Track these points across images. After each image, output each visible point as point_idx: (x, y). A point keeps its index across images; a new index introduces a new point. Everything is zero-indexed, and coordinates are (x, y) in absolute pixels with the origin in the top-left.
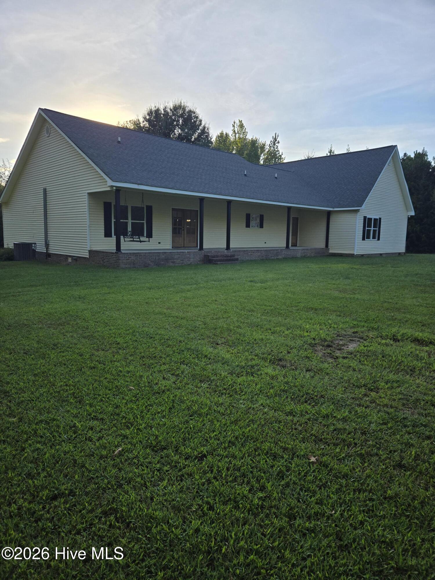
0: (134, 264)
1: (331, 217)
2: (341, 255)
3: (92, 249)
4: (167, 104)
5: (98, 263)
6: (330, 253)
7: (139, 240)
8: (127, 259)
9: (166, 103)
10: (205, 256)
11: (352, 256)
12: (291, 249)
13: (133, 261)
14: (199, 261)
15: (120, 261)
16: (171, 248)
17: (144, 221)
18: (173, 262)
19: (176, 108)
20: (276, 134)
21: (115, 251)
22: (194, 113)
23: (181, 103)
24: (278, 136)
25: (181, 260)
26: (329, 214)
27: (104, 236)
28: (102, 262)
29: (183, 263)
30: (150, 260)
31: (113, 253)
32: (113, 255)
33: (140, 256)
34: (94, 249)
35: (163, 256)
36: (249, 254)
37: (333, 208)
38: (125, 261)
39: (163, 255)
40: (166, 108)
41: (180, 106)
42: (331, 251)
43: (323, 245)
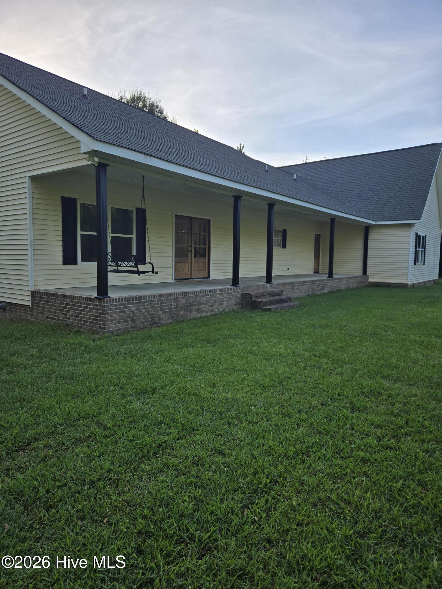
0: (133, 320)
1: (369, 234)
2: (388, 286)
3: (38, 288)
4: (123, 94)
5: (53, 318)
6: (371, 282)
7: (135, 269)
8: (121, 312)
9: (123, 92)
10: (243, 295)
11: (405, 286)
12: (336, 279)
13: (132, 314)
14: (235, 305)
15: (108, 317)
16: (174, 281)
17: (133, 235)
18: (198, 310)
19: (135, 99)
20: (241, 144)
21: (95, 294)
22: (157, 107)
23: (141, 94)
24: (243, 147)
25: (210, 306)
26: (367, 229)
27: (61, 263)
28: (61, 317)
29: (212, 311)
30: (161, 310)
31: (90, 299)
32: (89, 304)
33: (144, 302)
34: (43, 287)
35: (184, 301)
36: (295, 288)
37: (376, 221)
38: (115, 316)
39: (183, 298)
40: (122, 98)
41: (139, 99)
42: (370, 280)
43: (359, 272)
